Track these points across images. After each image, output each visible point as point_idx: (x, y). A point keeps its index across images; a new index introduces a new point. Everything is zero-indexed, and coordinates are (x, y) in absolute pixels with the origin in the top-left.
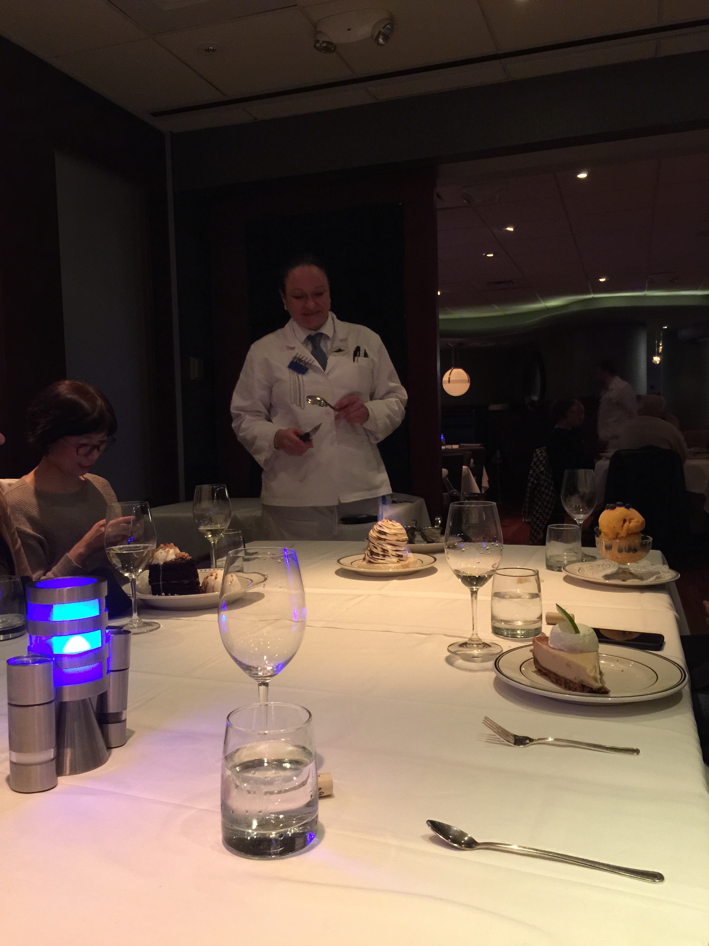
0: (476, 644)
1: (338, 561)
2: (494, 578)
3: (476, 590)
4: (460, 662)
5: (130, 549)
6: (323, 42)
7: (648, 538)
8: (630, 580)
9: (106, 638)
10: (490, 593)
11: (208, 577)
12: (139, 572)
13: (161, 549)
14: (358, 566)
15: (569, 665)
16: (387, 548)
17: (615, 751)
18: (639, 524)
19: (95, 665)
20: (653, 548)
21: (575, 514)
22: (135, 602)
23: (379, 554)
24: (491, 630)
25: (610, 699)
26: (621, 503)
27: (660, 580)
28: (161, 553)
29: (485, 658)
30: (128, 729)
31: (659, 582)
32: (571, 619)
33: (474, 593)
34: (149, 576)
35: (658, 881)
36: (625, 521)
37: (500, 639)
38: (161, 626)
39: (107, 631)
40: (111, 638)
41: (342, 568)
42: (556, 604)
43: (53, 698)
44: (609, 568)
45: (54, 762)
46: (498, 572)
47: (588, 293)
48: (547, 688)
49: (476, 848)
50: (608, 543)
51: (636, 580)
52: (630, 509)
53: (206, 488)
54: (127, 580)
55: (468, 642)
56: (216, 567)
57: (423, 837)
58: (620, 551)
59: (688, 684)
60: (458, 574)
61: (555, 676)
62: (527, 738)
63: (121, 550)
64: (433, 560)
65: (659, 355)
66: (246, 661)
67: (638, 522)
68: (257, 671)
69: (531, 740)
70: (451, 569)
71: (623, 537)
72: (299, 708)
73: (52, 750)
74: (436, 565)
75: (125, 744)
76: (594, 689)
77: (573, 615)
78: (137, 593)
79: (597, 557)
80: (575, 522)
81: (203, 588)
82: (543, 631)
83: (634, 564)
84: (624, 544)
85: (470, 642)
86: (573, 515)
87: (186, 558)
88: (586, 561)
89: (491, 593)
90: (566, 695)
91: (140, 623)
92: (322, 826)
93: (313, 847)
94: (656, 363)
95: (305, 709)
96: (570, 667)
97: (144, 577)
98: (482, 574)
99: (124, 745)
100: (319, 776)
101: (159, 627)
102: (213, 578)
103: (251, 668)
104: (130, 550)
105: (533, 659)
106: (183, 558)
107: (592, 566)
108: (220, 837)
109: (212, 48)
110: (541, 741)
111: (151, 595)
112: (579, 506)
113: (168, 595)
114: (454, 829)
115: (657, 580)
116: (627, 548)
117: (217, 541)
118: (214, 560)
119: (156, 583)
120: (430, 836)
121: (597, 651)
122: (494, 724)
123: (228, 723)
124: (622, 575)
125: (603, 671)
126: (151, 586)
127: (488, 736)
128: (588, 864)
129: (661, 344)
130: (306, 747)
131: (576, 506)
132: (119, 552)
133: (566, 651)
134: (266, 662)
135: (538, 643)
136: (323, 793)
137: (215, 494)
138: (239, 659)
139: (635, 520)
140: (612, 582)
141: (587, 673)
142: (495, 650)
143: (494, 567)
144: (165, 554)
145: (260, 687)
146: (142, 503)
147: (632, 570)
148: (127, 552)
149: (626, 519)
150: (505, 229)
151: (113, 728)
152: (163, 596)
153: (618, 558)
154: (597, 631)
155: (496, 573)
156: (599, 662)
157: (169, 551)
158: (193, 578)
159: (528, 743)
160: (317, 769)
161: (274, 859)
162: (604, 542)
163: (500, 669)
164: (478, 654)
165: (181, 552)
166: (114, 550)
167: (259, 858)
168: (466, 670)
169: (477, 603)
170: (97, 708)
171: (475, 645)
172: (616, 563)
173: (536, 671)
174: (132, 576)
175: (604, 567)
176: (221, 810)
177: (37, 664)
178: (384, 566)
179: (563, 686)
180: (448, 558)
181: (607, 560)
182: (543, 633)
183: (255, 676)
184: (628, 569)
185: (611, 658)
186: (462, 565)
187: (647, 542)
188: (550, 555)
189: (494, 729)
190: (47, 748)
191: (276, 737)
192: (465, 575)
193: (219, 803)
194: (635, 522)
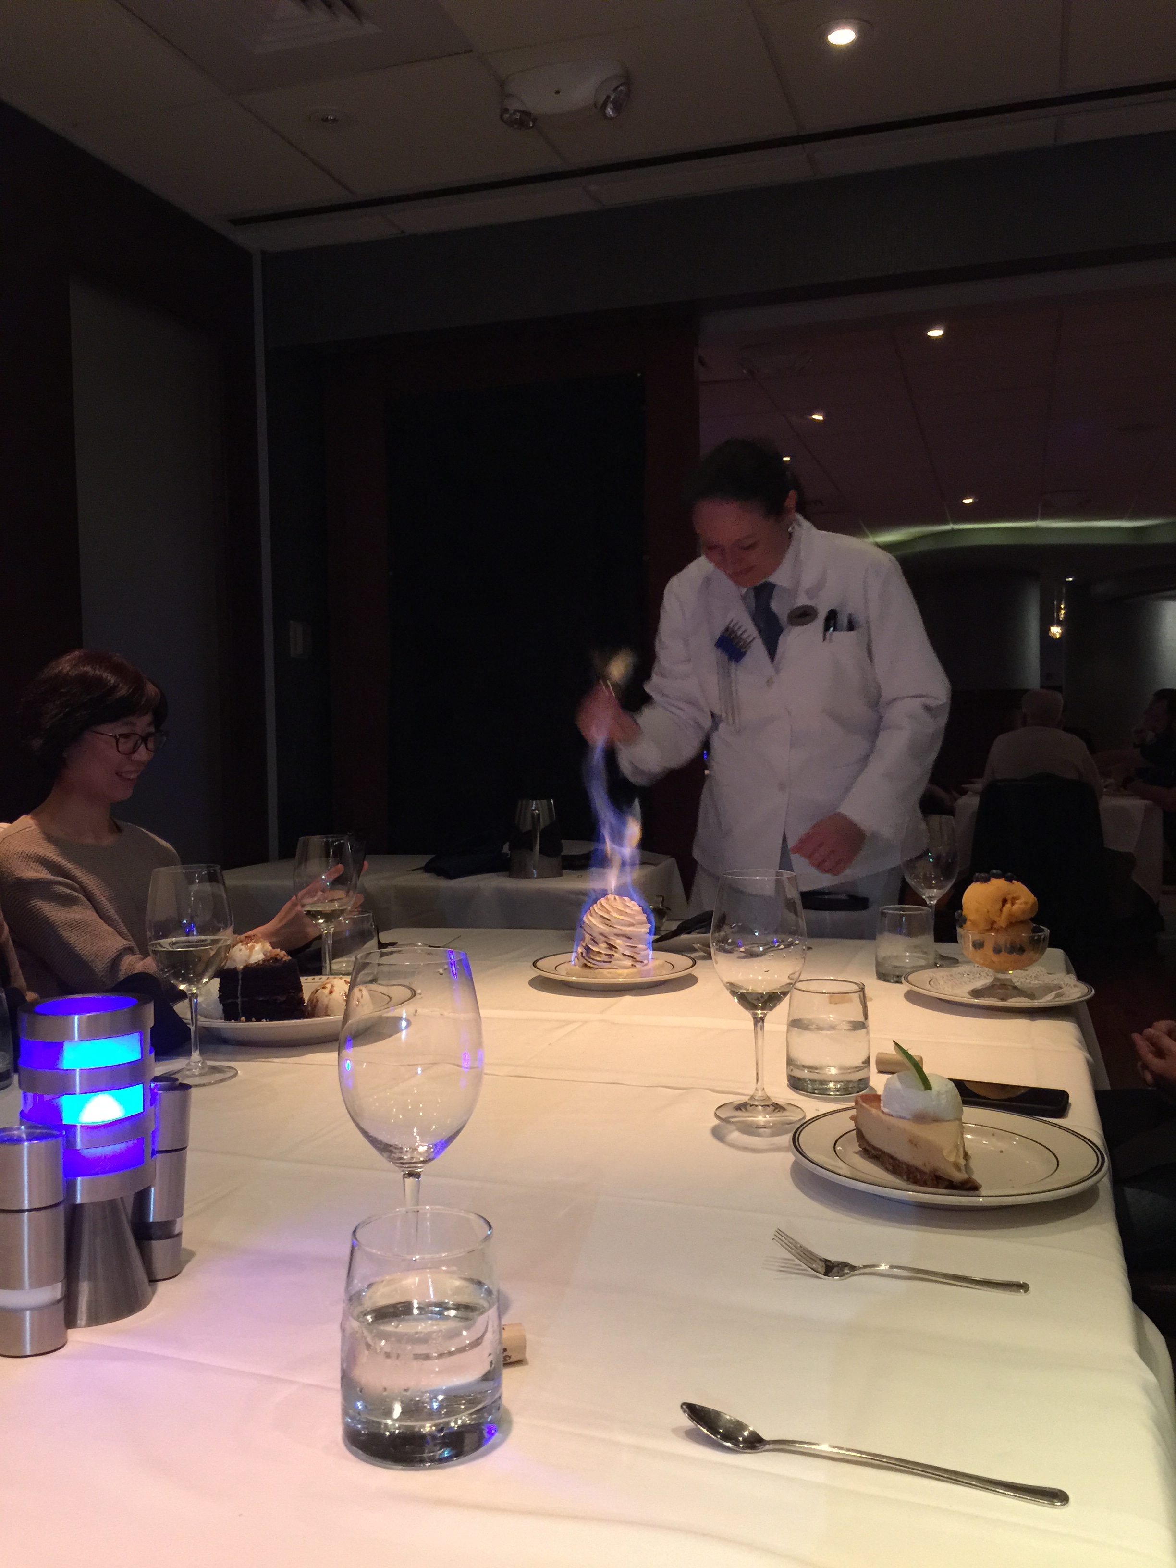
0: (762, 1106)
1: (534, 964)
2: (791, 997)
3: (762, 1016)
4: (735, 1136)
5: (189, 944)
6: (515, 111)
7: (1042, 931)
8: (1013, 1000)
9: (151, 1098)
10: (785, 1020)
11: (317, 991)
12: (204, 982)
13: (240, 944)
14: (567, 973)
15: (914, 1142)
16: (615, 943)
17: (989, 1287)
18: (1029, 906)
19: (130, 1144)
20: (1049, 947)
21: (923, 888)
22: (195, 1032)
23: (601, 953)
24: (787, 1082)
25: (981, 1199)
26: (999, 872)
27: (1062, 998)
28: (241, 950)
29: (777, 1130)
30: (185, 1249)
31: (1059, 1002)
32: (917, 1066)
33: (759, 1021)
34: (219, 988)
35: (1059, 1504)
36: (1005, 901)
37: (801, 1096)
38: (239, 1072)
39: (153, 1085)
40: (158, 1097)
41: (539, 976)
42: (894, 1041)
43: (61, 1199)
44: (979, 977)
45: (62, 1304)
46: (798, 985)
47: (946, 522)
48: (878, 1181)
49: (762, 1450)
50: (977, 937)
51: (1023, 999)
52: (1014, 881)
53: (316, 841)
54: (183, 995)
55: (748, 1102)
56: (331, 973)
57: (675, 1431)
58: (997, 951)
59: (1108, 1175)
60: (733, 989)
61: (891, 1161)
62: (845, 1265)
63: (174, 946)
64: (690, 962)
65: (1059, 623)
66: (384, 1137)
67: (1026, 903)
68: (401, 1153)
69: (853, 1268)
70: (722, 981)
71: (1001, 927)
72: (472, 1217)
73: (59, 1285)
74: (695, 971)
75: (179, 1274)
76: (954, 1183)
77: (921, 1058)
78: (199, 1017)
79: (960, 960)
80: (923, 903)
81: (310, 1009)
82: (871, 1083)
83: (1019, 971)
84: (1003, 939)
85: (752, 1103)
86: (921, 890)
87: (282, 958)
88: (941, 966)
89: (787, 1020)
90: (910, 1193)
91: (203, 1068)
92: (507, 1412)
93: (494, 1448)
94: (1054, 637)
95: (482, 1217)
96: (916, 1145)
97: (212, 990)
98: (772, 990)
99: (176, 1276)
100: (504, 1329)
101: (237, 1073)
102: (326, 991)
103: (391, 1148)
104: (188, 947)
105: (855, 1132)
106: (276, 959)
107: (951, 975)
108: (338, 1432)
109: (332, 118)
110: (869, 1269)
111: (223, 1021)
112: (931, 874)
113: (251, 1021)
114: (725, 1417)
115: (1057, 999)
116: (1008, 946)
117: (333, 929)
118: (328, 962)
119: (232, 1000)
120: (688, 1429)
121: (960, 1120)
122: (791, 1241)
123: (355, 1240)
124: (999, 991)
125: (969, 1152)
126: (223, 1006)
127: (781, 1260)
128: (946, 1476)
129: (1062, 606)
130: (482, 1280)
131: (925, 875)
132: (171, 949)
133: (909, 1119)
134: (416, 1138)
135: (864, 1105)
136: (510, 1357)
137: (331, 851)
138: (373, 1132)
139: (1022, 900)
140: (984, 1001)
141: (943, 1156)
142: (794, 1116)
143: (791, 979)
144: (248, 952)
145: (406, 1180)
146: (212, 867)
147: (1017, 982)
148: (184, 949)
149: (1007, 898)
150: (809, 417)
151: (159, 1247)
152: (243, 1022)
153: (994, 962)
154: (960, 1084)
155: (795, 988)
156: (962, 1137)
157: (253, 947)
158: (293, 993)
159: (847, 1274)
160: (500, 1317)
161: (429, 1468)
162: (971, 937)
163: (800, 1147)
164: (765, 1122)
165: (273, 948)
166: (161, 946)
167: (404, 1467)
168: (746, 1149)
169: (763, 1038)
170: (133, 1212)
171: (760, 1107)
172: (990, 970)
173: (860, 1151)
174: (191, 990)
175: (971, 976)
176: (342, 1386)
177: (36, 1142)
178: (610, 973)
179: (905, 1177)
180: (717, 963)
181: (976, 965)
182: (872, 1089)
183: (400, 1162)
184: (1010, 980)
185: (982, 1130)
186: (740, 975)
187: (1041, 936)
188: (884, 956)
189: (791, 1250)
190: (49, 1282)
191: (435, 1265)
192: (745, 991)
193: (338, 1374)
194: (1021, 904)
